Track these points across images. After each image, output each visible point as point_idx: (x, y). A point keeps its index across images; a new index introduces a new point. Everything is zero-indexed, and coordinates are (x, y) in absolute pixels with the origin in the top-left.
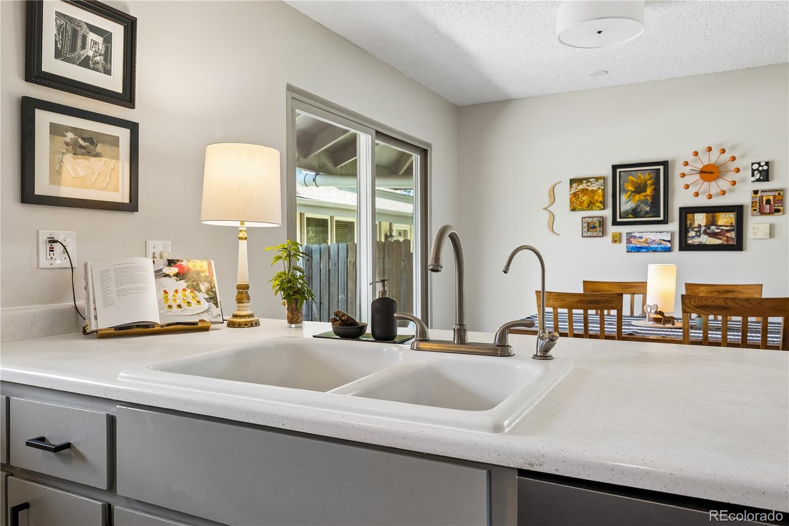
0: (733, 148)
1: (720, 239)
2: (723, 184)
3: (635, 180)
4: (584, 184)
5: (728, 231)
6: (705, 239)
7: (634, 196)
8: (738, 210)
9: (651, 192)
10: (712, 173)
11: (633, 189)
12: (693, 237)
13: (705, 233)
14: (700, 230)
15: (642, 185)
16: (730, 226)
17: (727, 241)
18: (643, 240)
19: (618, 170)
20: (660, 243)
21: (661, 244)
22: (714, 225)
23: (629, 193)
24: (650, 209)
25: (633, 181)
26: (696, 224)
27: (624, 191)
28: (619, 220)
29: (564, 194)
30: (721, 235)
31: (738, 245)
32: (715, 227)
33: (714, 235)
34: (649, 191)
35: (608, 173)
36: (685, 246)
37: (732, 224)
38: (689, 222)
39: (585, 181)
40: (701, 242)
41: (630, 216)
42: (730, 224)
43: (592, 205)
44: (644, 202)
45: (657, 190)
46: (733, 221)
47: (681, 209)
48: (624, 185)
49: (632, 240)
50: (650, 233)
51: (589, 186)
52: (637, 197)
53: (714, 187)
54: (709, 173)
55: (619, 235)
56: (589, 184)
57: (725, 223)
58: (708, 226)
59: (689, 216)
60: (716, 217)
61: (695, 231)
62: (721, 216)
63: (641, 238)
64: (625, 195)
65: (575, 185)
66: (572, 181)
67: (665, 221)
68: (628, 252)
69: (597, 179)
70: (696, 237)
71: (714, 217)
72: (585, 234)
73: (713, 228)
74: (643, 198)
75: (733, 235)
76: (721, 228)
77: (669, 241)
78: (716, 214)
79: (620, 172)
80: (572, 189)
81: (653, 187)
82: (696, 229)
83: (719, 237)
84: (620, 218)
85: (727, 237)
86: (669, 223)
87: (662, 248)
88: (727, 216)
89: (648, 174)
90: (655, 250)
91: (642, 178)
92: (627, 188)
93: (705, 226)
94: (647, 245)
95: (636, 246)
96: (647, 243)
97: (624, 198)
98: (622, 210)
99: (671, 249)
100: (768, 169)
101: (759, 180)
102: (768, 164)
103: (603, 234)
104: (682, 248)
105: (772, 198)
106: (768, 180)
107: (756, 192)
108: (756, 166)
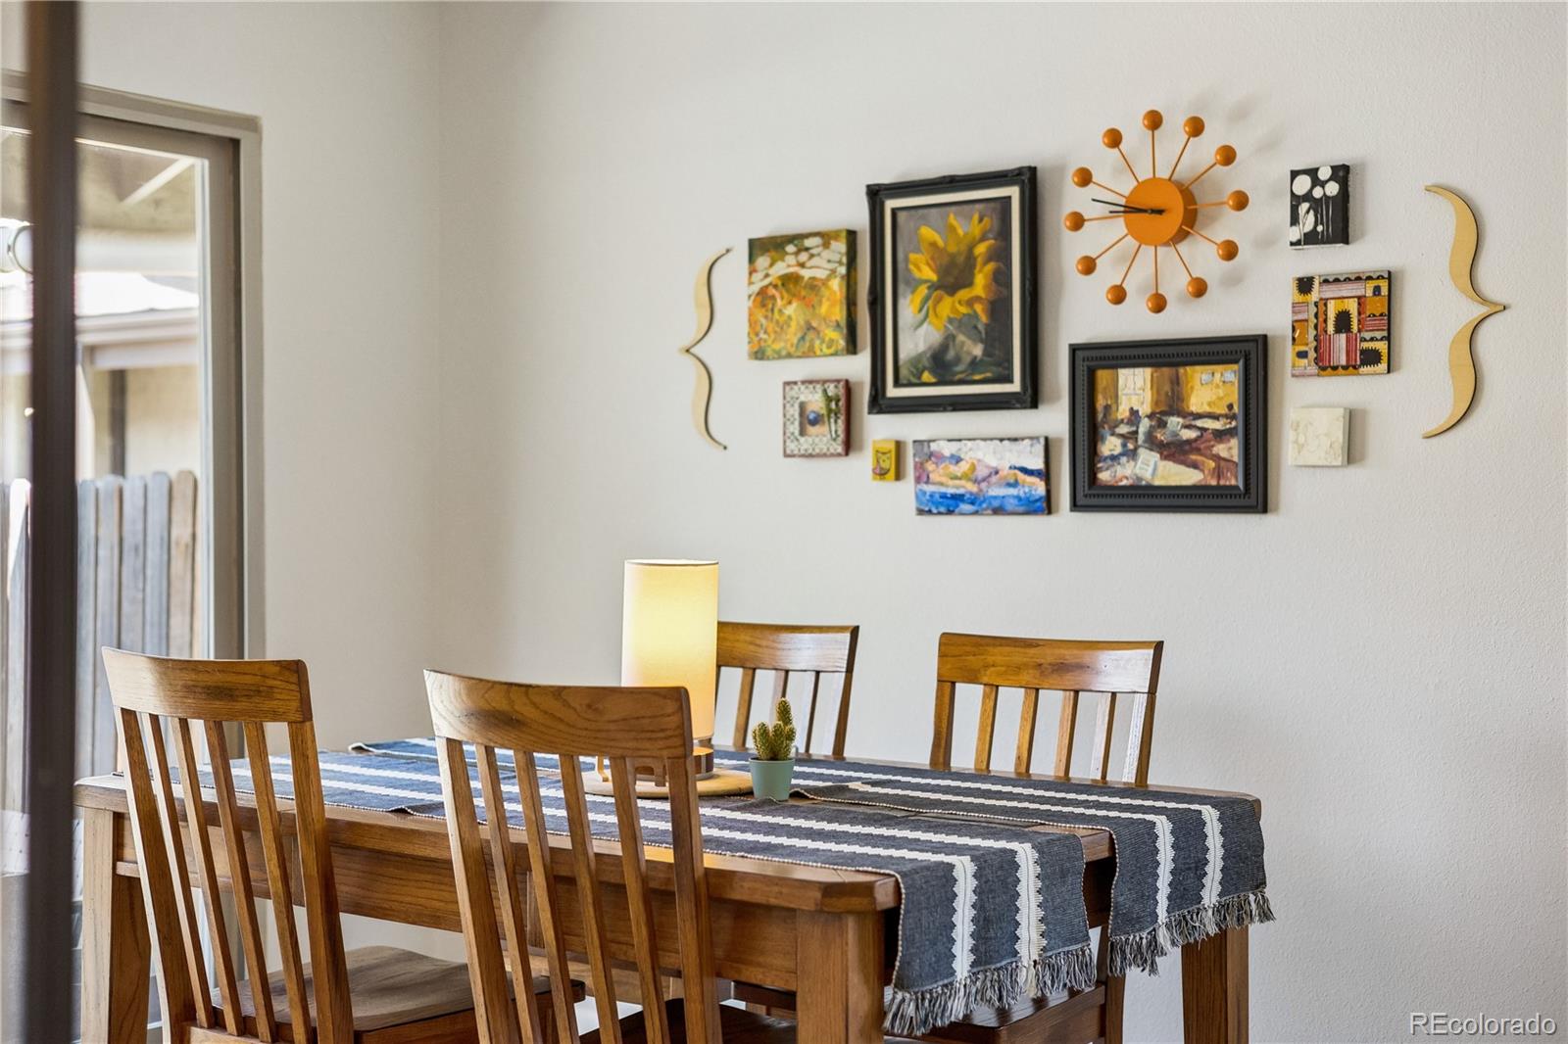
0: (1240, 114)
1: (1195, 466)
2: (1201, 255)
3: (941, 243)
4: (791, 259)
5: (1220, 435)
6: (1151, 469)
7: (939, 300)
8: (1254, 358)
9: (986, 287)
10: (1160, 212)
11: (934, 277)
12: (1114, 458)
13: (1153, 443)
14: (1136, 432)
15: (961, 259)
16: (1226, 416)
17: (1218, 473)
18: (964, 467)
19: (890, 204)
20: (1012, 481)
21: (1015, 484)
22: (1179, 414)
23: (923, 290)
24: (986, 353)
25: (934, 245)
26: (1123, 412)
27: (908, 283)
28: (892, 392)
29: (736, 286)
30: (1198, 451)
31: (1252, 492)
32: (1180, 420)
33: (1175, 451)
34: (981, 282)
35: (858, 216)
36: (1090, 494)
37: (1230, 407)
38: (1101, 402)
39: (790, 248)
40: (1139, 479)
41: (926, 376)
42: (1225, 411)
43: (811, 335)
44: (966, 324)
45: (1002, 278)
47: (1074, 349)
48: (907, 260)
49: (930, 466)
50: (982, 443)
51: (802, 265)
52: (948, 306)
53: (1177, 265)
54: (1150, 211)
55: (892, 447)
56: (803, 257)
57: (1209, 404)
58: (1159, 419)
59: (1103, 376)
60: (1182, 379)
61: (1122, 436)
62: (1197, 376)
63: (957, 460)
64: (910, 297)
65: (762, 261)
66: (758, 247)
67: (1032, 397)
68: (921, 512)
69: (826, 237)
70: (1124, 459)
71: (1176, 381)
72: (792, 446)
73: (1174, 422)
74: (963, 310)
75: (1232, 449)
76: (1199, 423)
77: (1041, 475)
78: (1181, 370)
79: (894, 211)
80: (757, 277)
81: (991, 267)
82: (1123, 429)
83: (1193, 457)
84: (897, 383)
85: (1217, 458)
86: (1041, 407)
87: (1019, 498)
88: (1218, 376)
89: (976, 217)
90: (998, 511)
91: (961, 232)
92: (917, 274)
93: (1150, 417)
94: (973, 488)
95: (943, 490)
96: (976, 481)
97: (909, 309)
98: (903, 355)
99: (1047, 505)
100: (1344, 194)
101: (1311, 238)
102: (1342, 173)
103: (849, 445)
104: (1081, 501)
105: (1352, 307)
106: (1345, 239)
107: (1305, 285)
108: (1303, 185)
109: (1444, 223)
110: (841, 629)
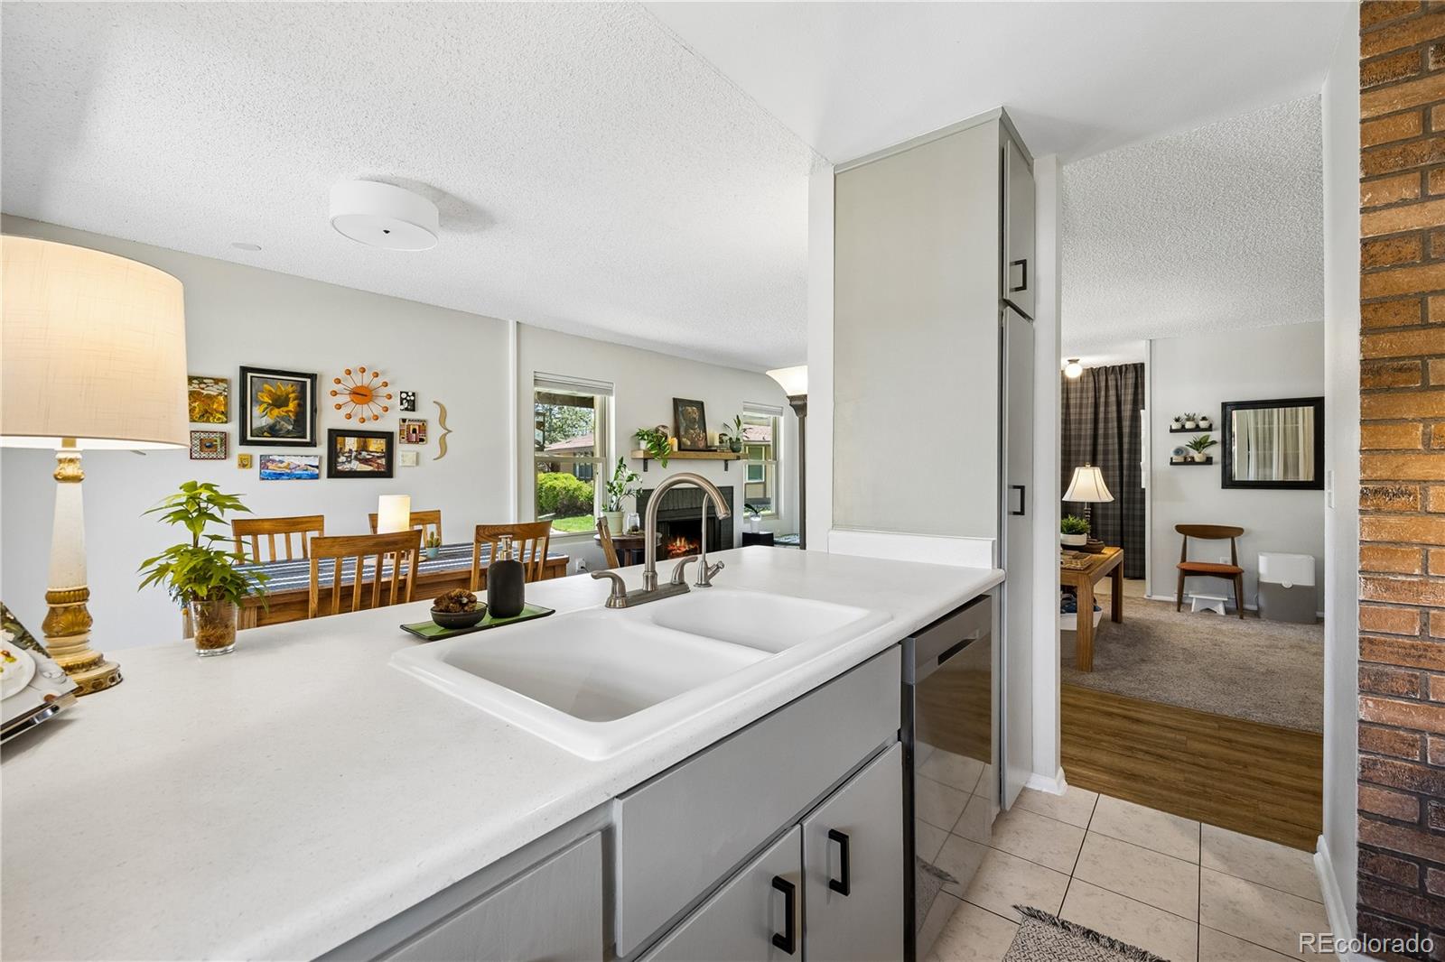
1: (371, 465)
2: (375, 408)
3: (274, 391)
5: (378, 457)
6: (356, 466)
7: (271, 410)
8: (388, 436)
9: (294, 408)
10: (366, 396)
11: (270, 402)
12: (343, 462)
13: (356, 458)
14: (351, 456)
15: (282, 398)
16: (380, 452)
17: (378, 467)
18: (284, 464)
19: (249, 374)
21: (306, 470)
22: (366, 451)
23: (265, 406)
24: (293, 428)
25: (270, 391)
26: (347, 449)
27: (257, 402)
28: (249, 438)
30: (372, 461)
31: (388, 473)
32: (366, 453)
33: (365, 461)
34: (292, 406)
35: (234, 376)
36: (334, 473)
37: (382, 450)
38: (339, 446)
39: (196, 382)
40: (352, 469)
41: (266, 434)
43: (208, 415)
44: (285, 418)
45: (302, 406)
46: (384, 447)
47: (330, 430)
48: (257, 394)
49: (269, 464)
50: (293, 457)
51: (203, 389)
52: (276, 412)
53: (366, 410)
54: (362, 395)
55: (249, 457)
56: (203, 386)
58: (359, 452)
59: (339, 439)
60: (367, 441)
62: (372, 441)
63: (281, 462)
64: (258, 407)
67: (313, 444)
68: (262, 479)
69: (217, 381)
70: (347, 463)
71: (365, 442)
72: (194, 455)
73: (364, 453)
74: (283, 414)
75: (383, 461)
76: (372, 454)
77: (317, 467)
78: (367, 439)
79: (252, 377)
81: (296, 402)
82: (347, 455)
83: (370, 463)
84: (252, 435)
85: (378, 464)
86: (317, 446)
87: (307, 474)
88: (378, 442)
89: (290, 385)
90: (299, 478)
91: (283, 389)
92: (262, 399)
93: (356, 451)
94: (289, 471)
95: (274, 471)
96: (290, 469)
97: (257, 411)
98: (254, 427)
99: (317, 476)
100: (414, 399)
101: (406, 409)
102: (413, 394)
103: (225, 455)
104: (330, 475)
105: (417, 428)
106: (414, 410)
107: (404, 421)
108: (404, 396)
109: (437, 410)
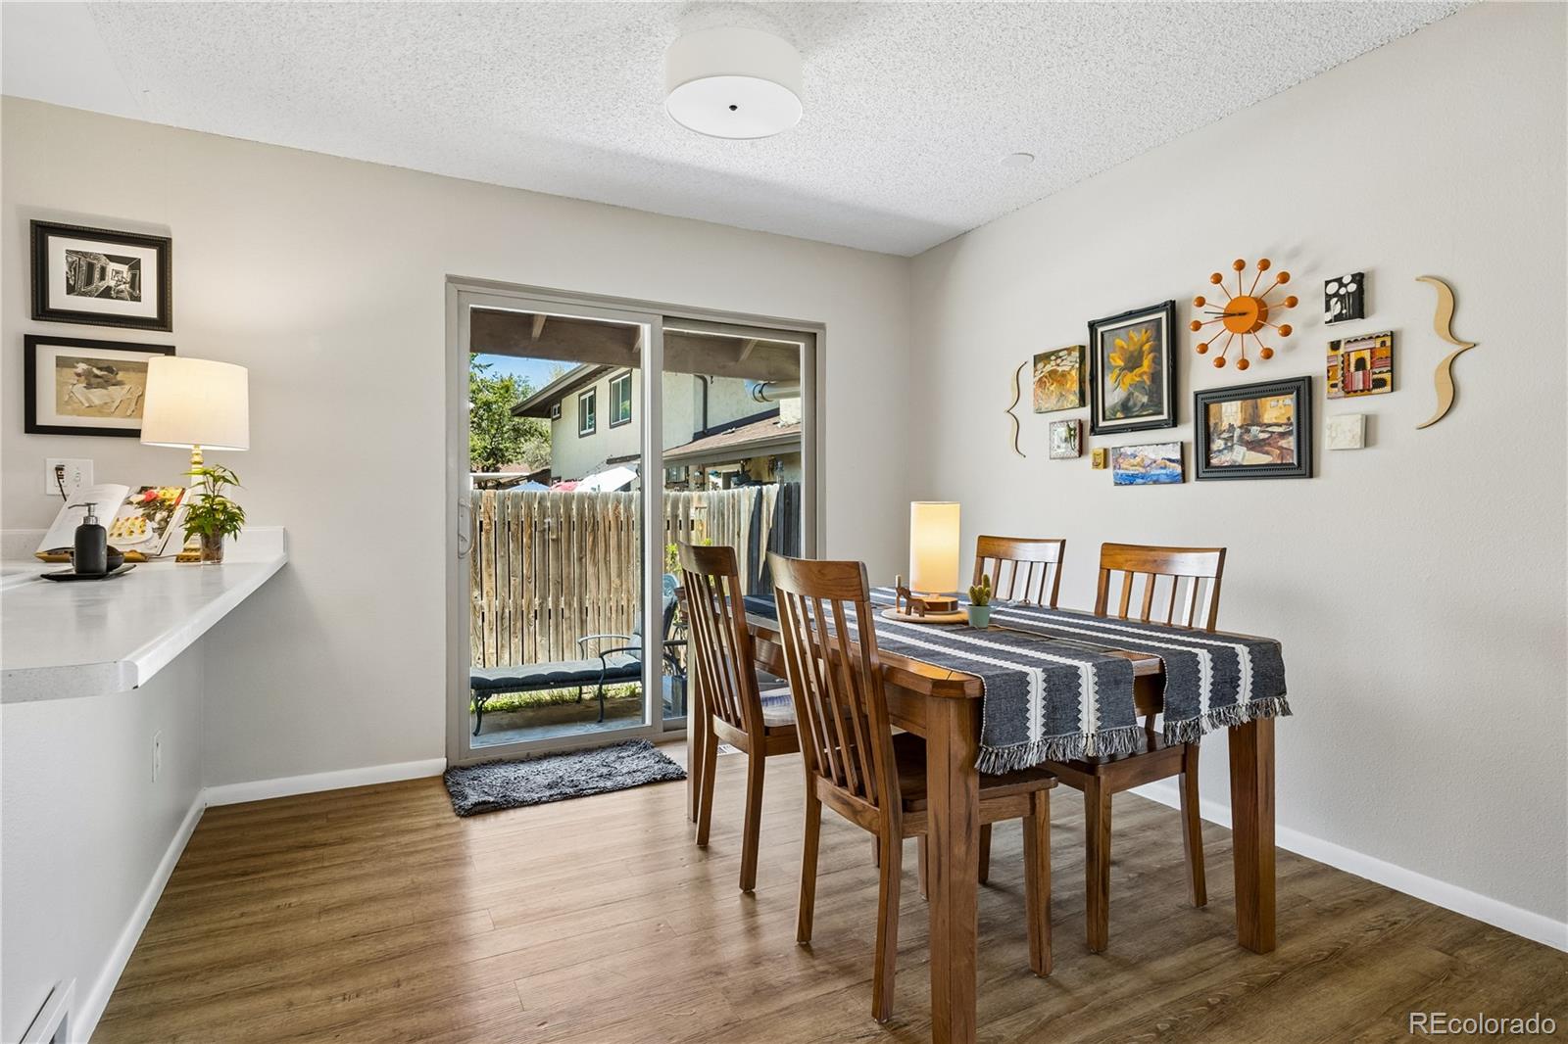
0: (1294, 254)
1: (1267, 453)
2: (1270, 336)
3: (1126, 347)
4: (1053, 363)
5: (1282, 435)
6: (1242, 456)
7: (1125, 375)
8: (1302, 390)
9: (1149, 367)
10: (1244, 314)
11: (1122, 364)
12: (1220, 451)
13: (1242, 442)
14: (1232, 436)
15: (1136, 354)
16: (1286, 424)
17: (1281, 456)
18: (1138, 459)
19: (1100, 330)
20: (1163, 465)
21: (1165, 468)
22: (1258, 425)
23: (1117, 371)
24: (1150, 400)
25: (1122, 347)
26: (1225, 426)
27: (1109, 368)
28: (1101, 424)
29: (1029, 378)
30: (1269, 444)
31: (1304, 466)
32: (1259, 428)
33: (1254, 445)
34: (1146, 363)
35: (1084, 339)
36: (1209, 470)
37: (1289, 419)
38: (1212, 422)
39: (1053, 358)
40: (1235, 462)
41: (1118, 415)
42: (1285, 421)
43: (1063, 398)
44: (1139, 386)
45: (1157, 361)
46: (1292, 413)
47: (1197, 395)
48: (1109, 356)
49: (1121, 461)
50: (1146, 447)
51: (1058, 365)
52: (1129, 378)
53: (1253, 345)
54: (1253, 314)
55: (1102, 451)
56: (1059, 361)
57: (1276, 418)
58: (1245, 428)
59: (1213, 408)
60: (1259, 405)
61: (1224, 439)
62: (1268, 403)
63: (1135, 456)
64: (1110, 375)
65: (1040, 365)
66: (1038, 359)
67: (1175, 421)
68: (1116, 484)
69: (1069, 350)
70: (1226, 451)
71: (1256, 407)
72: (1054, 454)
73: (1255, 429)
74: (1138, 379)
75: (1290, 443)
76: (1270, 429)
77: (1180, 462)
78: (1259, 400)
79: (1102, 333)
80: (1037, 373)
81: (1151, 355)
82: (1225, 435)
83: (1266, 448)
84: (1104, 419)
85: (1281, 448)
86: (1179, 426)
87: (1166, 474)
88: (1281, 402)
89: (1144, 331)
90: (1156, 482)
91: (1136, 339)
92: (1113, 364)
93: (1240, 427)
94: (1143, 470)
95: (1127, 472)
96: (1144, 467)
97: (1109, 382)
98: (1106, 405)
99: (1183, 478)
100: (1360, 290)
101: (1338, 318)
102: (1359, 278)
103: (1081, 452)
104: (1201, 475)
105: (1367, 355)
106: (1362, 316)
107: (1335, 346)
108: (1333, 288)
109: (1431, 299)
110: (1056, 541)
